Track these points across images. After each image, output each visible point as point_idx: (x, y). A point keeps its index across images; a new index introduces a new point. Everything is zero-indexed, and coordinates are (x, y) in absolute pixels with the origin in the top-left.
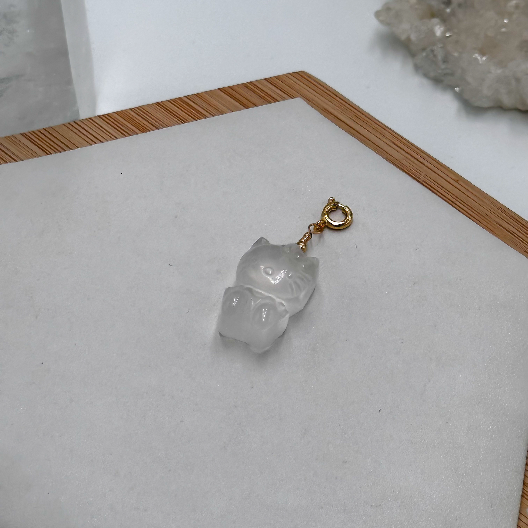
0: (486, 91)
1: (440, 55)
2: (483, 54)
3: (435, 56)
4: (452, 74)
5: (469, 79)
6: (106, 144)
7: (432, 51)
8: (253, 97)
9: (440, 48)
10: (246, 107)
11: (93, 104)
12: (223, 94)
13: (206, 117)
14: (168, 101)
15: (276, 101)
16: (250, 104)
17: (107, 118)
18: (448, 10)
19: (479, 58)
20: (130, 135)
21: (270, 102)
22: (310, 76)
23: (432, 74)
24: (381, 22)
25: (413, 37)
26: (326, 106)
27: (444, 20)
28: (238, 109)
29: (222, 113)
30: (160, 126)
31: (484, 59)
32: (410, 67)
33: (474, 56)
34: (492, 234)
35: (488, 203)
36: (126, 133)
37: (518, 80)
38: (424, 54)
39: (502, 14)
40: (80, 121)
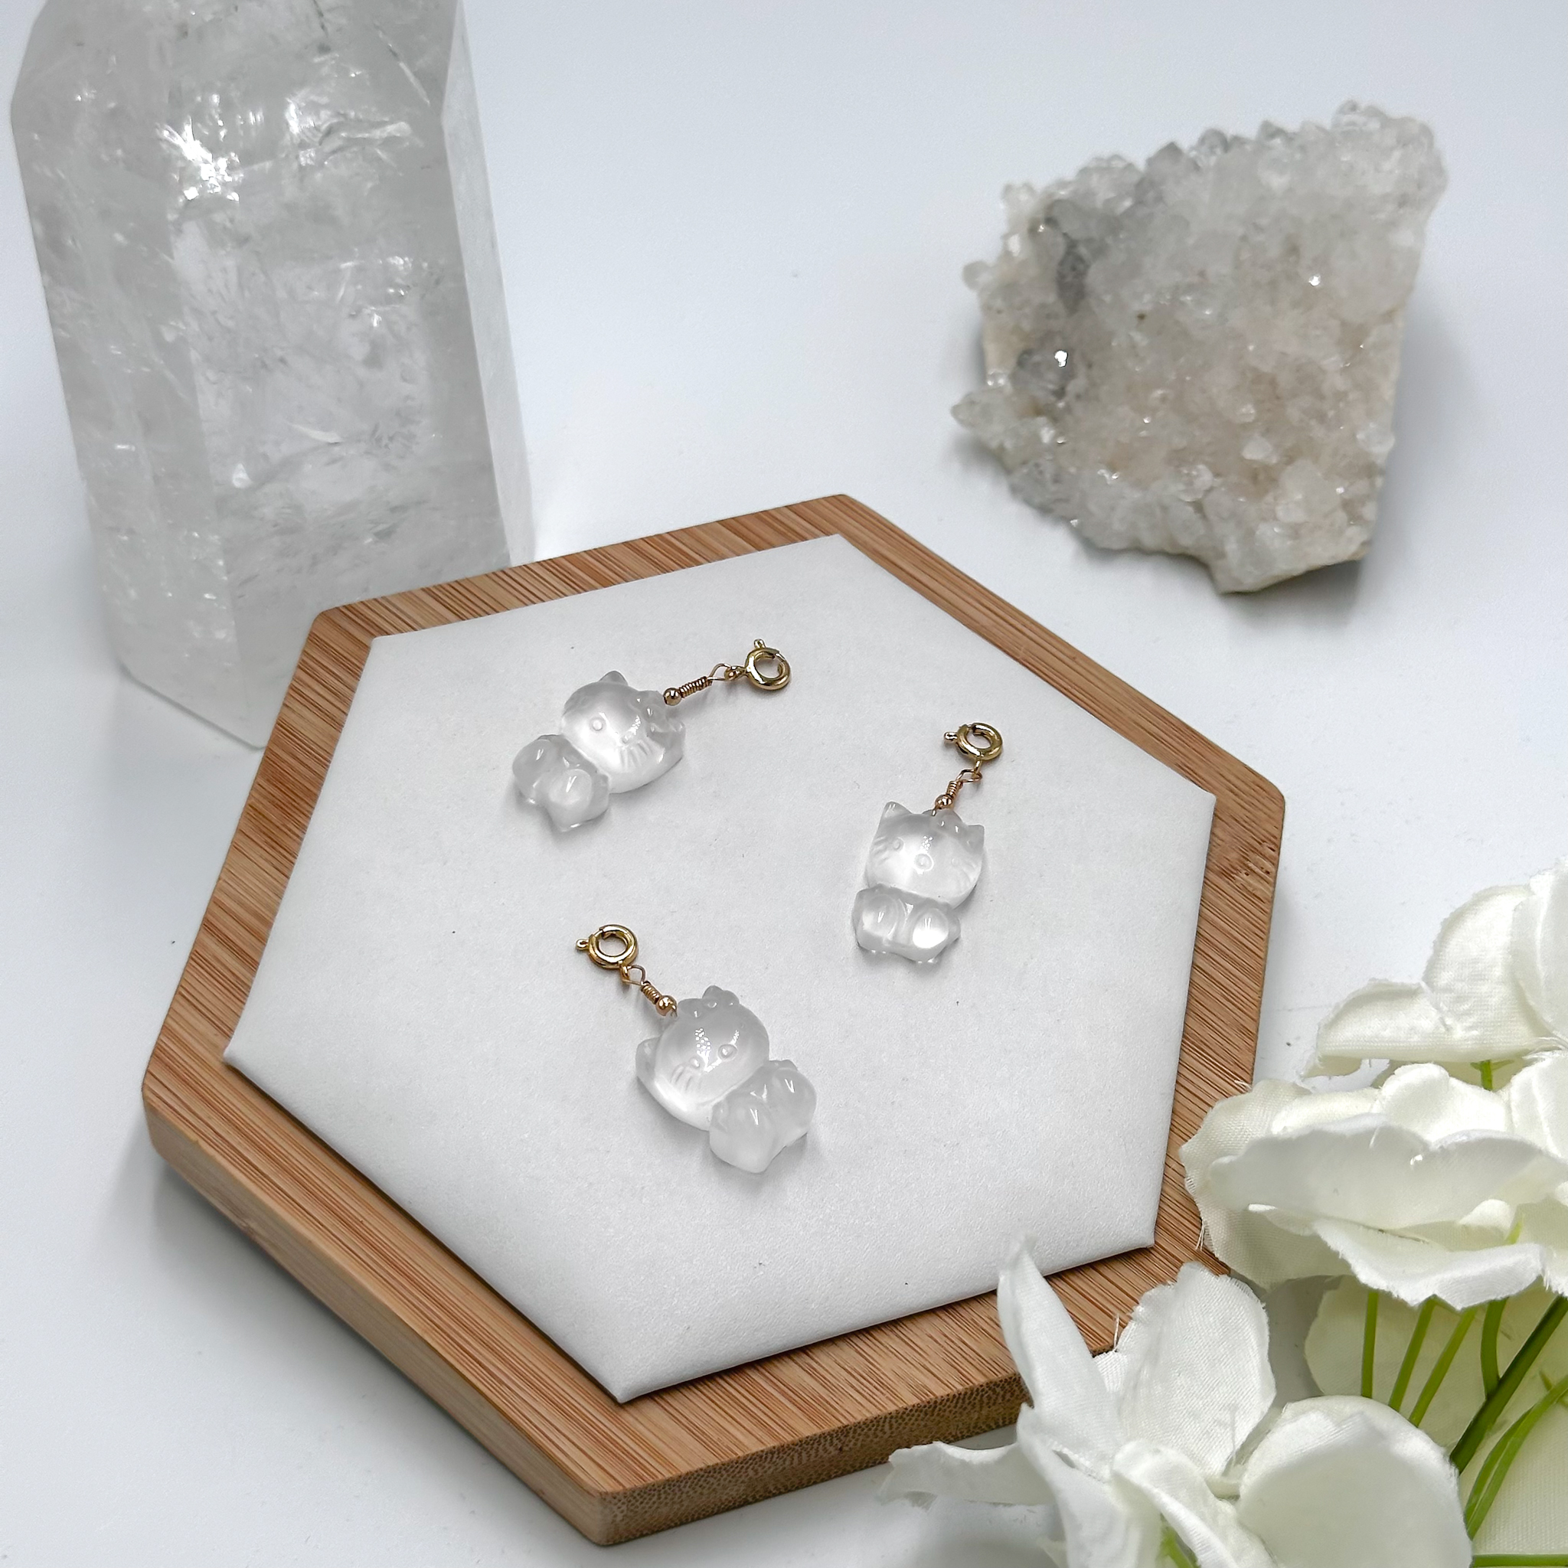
0: (1117, 526)
1: (1049, 471)
2: (1112, 469)
3: (1041, 473)
4: (1067, 501)
5: (1093, 507)
6: (549, 604)
7: (1037, 465)
8: (768, 534)
9: (1048, 460)
10: (759, 548)
11: (531, 545)
12: (724, 530)
13: (698, 563)
14: (642, 539)
15: (804, 539)
16: (762, 544)
17: (550, 564)
18: (1061, 405)
19: (1107, 476)
20: (586, 591)
21: (794, 542)
22: (853, 502)
23: (1037, 500)
24: (961, 422)
25: (1009, 445)
26: (876, 546)
27: (1055, 419)
28: (747, 552)
29: (722, 557)
30: (630, 577)
31: (1114, 477)
32: (1003, 489)
33: (1099, 473)
34: (1126, 737)
35: (1120, 691)
36: (579, 588)
37: (1165, 509)
38: (1025, 470)
39: (1142, 411)
40: (511, 569)
